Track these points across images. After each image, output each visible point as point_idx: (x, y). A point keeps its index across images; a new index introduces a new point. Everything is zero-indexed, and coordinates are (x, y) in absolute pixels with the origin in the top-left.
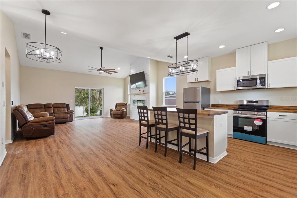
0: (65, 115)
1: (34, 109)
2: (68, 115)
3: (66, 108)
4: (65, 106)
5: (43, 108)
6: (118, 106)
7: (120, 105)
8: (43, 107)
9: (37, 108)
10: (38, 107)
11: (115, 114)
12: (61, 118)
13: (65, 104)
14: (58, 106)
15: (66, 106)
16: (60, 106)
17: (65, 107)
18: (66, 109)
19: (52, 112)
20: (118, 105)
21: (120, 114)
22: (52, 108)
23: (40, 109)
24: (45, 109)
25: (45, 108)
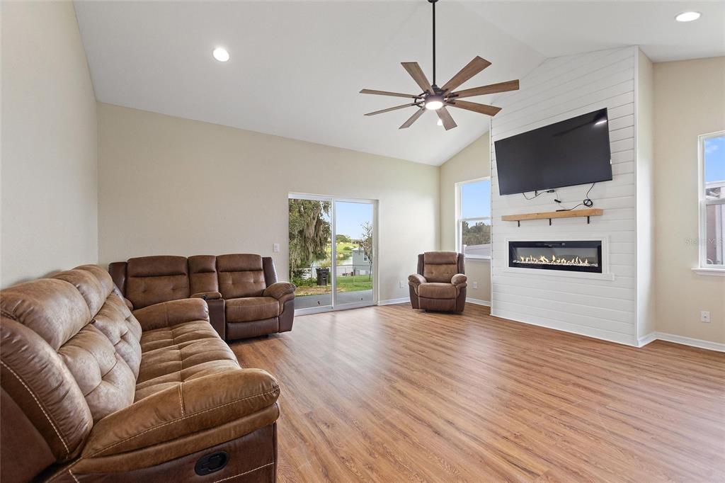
0: (264, 303)
1: (147, 279)
2: (275, 307)
3: (262, 273)
4: (257, 267)
5: (184, 274)
6: (431, 264)
7: (438, 260)
8: (183, 269)
9: (161, 275)
10: (164, 269)
11: (430, 296)
12: (250, 319)
13: (257, 257)
14: (234, 265)
15: (262, 267)
16: (243, 265)
17: (260, 270)
18: (262, 278)
19: (217, 290)
20: (431, 260)
21: (451, 296)
22: (215, 275)
23: (172, 278)
24: (189, 276)
25: (189, 273)
